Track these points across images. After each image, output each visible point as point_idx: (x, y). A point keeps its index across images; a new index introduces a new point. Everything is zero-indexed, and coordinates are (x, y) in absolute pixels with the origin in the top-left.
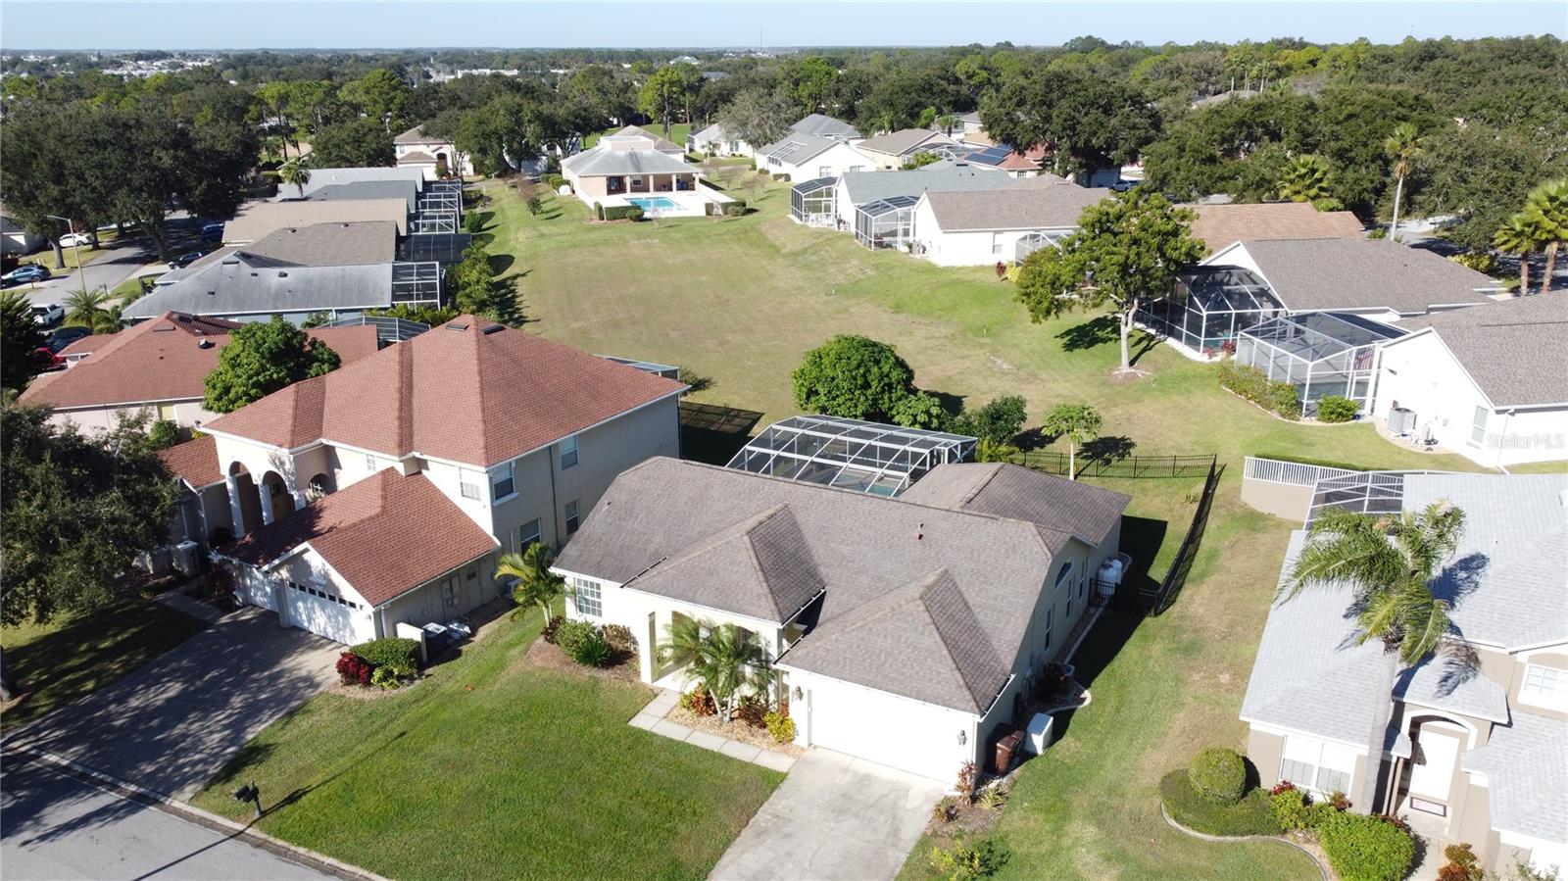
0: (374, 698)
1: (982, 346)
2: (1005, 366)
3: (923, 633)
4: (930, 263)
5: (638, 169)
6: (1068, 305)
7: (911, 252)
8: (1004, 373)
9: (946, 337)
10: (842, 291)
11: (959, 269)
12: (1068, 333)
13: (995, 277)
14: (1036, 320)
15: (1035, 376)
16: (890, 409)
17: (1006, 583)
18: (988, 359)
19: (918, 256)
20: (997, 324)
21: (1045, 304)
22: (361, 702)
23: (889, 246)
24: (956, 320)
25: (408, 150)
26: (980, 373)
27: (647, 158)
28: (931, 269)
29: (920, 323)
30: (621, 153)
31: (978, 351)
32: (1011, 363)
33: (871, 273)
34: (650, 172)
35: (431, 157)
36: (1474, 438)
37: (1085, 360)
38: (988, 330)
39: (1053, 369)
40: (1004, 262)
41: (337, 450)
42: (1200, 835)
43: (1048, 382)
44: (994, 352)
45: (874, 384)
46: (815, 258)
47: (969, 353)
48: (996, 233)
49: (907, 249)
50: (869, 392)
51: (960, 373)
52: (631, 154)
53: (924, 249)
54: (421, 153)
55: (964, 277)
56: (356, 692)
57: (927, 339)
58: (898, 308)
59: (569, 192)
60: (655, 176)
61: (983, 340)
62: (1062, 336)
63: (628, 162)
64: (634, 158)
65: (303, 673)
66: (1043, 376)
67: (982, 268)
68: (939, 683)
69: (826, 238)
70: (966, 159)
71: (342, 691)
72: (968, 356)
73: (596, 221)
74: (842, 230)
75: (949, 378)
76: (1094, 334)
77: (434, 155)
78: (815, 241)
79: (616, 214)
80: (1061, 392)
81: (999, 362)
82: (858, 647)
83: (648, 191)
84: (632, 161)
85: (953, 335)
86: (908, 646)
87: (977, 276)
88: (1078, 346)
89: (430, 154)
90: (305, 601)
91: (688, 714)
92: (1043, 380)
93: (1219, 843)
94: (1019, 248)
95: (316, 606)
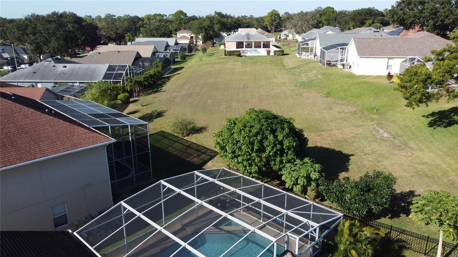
1: (372, 120)
2: (385, 135)
4: (352, 73)
5: (249, 39)
6: (436, 97)
7: (344, 68)
8: (383, 140)
9: (351, 112)
10: (303, 85)
11: (367, 76)
12: (433, 114)
13: (386, 81)
14: (410, 105)
15: (406, 145)
16: (280, 169)
18: (374, 129)
19: (346, 70)
20: (383, 107)
21: (418, 96)
23: (334, 65)
24: (359, 103)
25: (181, 35)
26: (367, 138)
27: (253, 36)
28: (352, 76)
29: (338, 104)
30: (244, 33)
31: (370, 123)
32: (390, 133)
33: (320, 77)
34: (253, 40)
35: (188, 37)
37: (444, 136)
38: (377, 110)
39: (420, 141)
40: (392, 73)
43: (416, 150)
44: (379, 125)
45: (269, 149)
46: (298, 70)
47: (363, 124)
48: (389, 59)
49: (342, 67)
50: (264, 155)
51: (353, 137)
52: (247, 34)
53: (350, 67)
54: (185, 36)
55: (369, 80)
57: (339, 112)
58: (328, 95)
60: (255, 42)
61: (374, 116)
62: (427, 117)
63: (245, 36)
66: (412, 145)
67: (380, 77)
69: (307, 62)
72: (361, 126)
74: (316, 59)
75: (346, 140)
76: (451, 117)
77: (189, 37)
80: (426, 160)
81: (381, 131)
83: (251, 47)
84: (247, 36)
85: (355, 112)
88: (439, 125)
89: (188, 36)
92: (412, 149)
94: (401, 66)
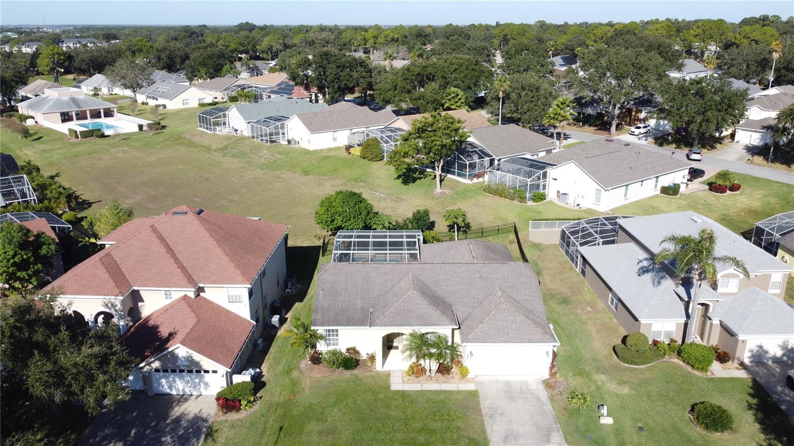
0: (244, 416)
1: (363, 187)
2: (382, 195)
3: (515, 316)
5: (79, 106)
7: (290, 144)
12: (400, 176)
13: (344, 153)
15: (400, 198)
17: (525, 289)
18: (371, 193)
19: (298, 146)
20: (363, 176)
22: (240, 420)
24: (340, 176)
27: (82, 100)
30: (65, 98)
31: (363, 190)
34: (87, 108)
36: (596, 201)
37: (417, 189)
38: (360, 179)
39: (405, 194)
41: (140, 292)
42: (639, 367)
44: (371, 189)
48: (334, 132)
49: (287, 143)
52: (71, 98)
53: (298, 142)
55: (328, 154)
56: (234, 416)
58: (306, 173)
59: (34, 123)
60: (90, 111)
61: (361, 184)
62: (398, 178)
63: (71, 103)
64: (74, 100)
65: (191, 416)
68: (534, 334)
69: (231, 140)
70: (269, 93)
71: (224, 418)
73: (74, 140)
76: (412, 176)
78: (228, 142)
79: (86, 135)
81: (377, 194)
82: (493, 328)
83: (86, 118)
84: (74, 102)
86: (513, 323)
87: (332, 154)
88: (409, 182)
90: (167, 378)
91: (413, 378)
93: (648, 367)
94: (349, 138)
95: (177, 379)
